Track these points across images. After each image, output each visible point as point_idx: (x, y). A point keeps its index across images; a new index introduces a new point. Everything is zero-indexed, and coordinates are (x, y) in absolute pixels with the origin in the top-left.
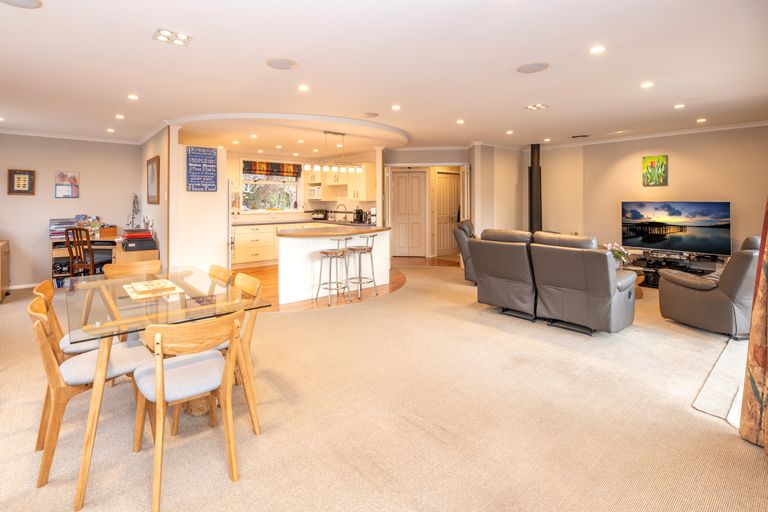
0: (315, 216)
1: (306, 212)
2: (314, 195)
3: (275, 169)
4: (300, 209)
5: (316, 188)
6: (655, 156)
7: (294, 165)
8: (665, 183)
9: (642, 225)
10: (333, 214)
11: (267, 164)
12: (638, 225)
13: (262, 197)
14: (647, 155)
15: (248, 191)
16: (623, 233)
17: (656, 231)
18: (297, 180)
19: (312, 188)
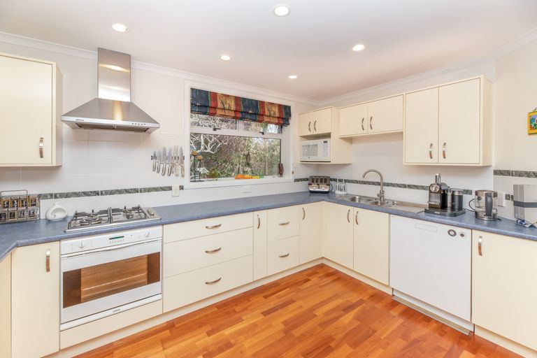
0: (314, 188)
1: (297, 180)
2: (316, 154)
3: (250, 111)
4: (288, 177)
5: (320, 142)
7: (280, 106)
10: (342, 185)
11: (237, 99)
13: (224, 158)
15: (209, 150)
18: (280, 131)
19: (312, 142)
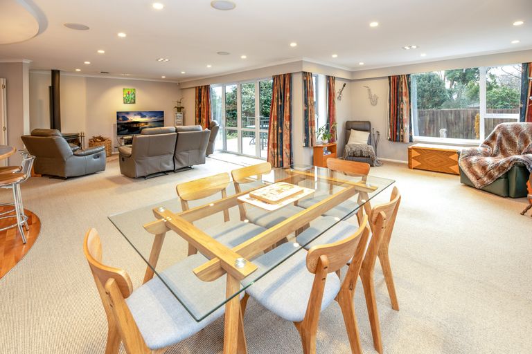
6: (129, 88)
8: (134, 102)
9: (128, 123)
12: (125, 123)
14: (126, 87)
16: (118, 129)
17: (135, 126)
